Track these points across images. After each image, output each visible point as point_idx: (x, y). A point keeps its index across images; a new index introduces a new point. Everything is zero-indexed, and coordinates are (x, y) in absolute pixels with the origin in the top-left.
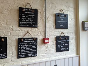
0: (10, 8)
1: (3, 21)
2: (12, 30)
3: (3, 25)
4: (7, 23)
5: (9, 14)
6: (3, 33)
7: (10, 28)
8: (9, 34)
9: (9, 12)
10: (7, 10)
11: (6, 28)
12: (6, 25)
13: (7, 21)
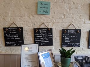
0: (83, 3)
1: (77, 16)
2: (85, 23)
3: (77, 19)
4: (80, 17)
5: (82, 9)
6: (77, 26)
7: (83, 21)
8: (82, 27)
9: (82, 7)
10: (81, 5)
11: (79, 22)
12: (79, 19)
13: (80, 15)
